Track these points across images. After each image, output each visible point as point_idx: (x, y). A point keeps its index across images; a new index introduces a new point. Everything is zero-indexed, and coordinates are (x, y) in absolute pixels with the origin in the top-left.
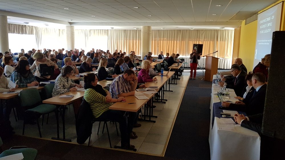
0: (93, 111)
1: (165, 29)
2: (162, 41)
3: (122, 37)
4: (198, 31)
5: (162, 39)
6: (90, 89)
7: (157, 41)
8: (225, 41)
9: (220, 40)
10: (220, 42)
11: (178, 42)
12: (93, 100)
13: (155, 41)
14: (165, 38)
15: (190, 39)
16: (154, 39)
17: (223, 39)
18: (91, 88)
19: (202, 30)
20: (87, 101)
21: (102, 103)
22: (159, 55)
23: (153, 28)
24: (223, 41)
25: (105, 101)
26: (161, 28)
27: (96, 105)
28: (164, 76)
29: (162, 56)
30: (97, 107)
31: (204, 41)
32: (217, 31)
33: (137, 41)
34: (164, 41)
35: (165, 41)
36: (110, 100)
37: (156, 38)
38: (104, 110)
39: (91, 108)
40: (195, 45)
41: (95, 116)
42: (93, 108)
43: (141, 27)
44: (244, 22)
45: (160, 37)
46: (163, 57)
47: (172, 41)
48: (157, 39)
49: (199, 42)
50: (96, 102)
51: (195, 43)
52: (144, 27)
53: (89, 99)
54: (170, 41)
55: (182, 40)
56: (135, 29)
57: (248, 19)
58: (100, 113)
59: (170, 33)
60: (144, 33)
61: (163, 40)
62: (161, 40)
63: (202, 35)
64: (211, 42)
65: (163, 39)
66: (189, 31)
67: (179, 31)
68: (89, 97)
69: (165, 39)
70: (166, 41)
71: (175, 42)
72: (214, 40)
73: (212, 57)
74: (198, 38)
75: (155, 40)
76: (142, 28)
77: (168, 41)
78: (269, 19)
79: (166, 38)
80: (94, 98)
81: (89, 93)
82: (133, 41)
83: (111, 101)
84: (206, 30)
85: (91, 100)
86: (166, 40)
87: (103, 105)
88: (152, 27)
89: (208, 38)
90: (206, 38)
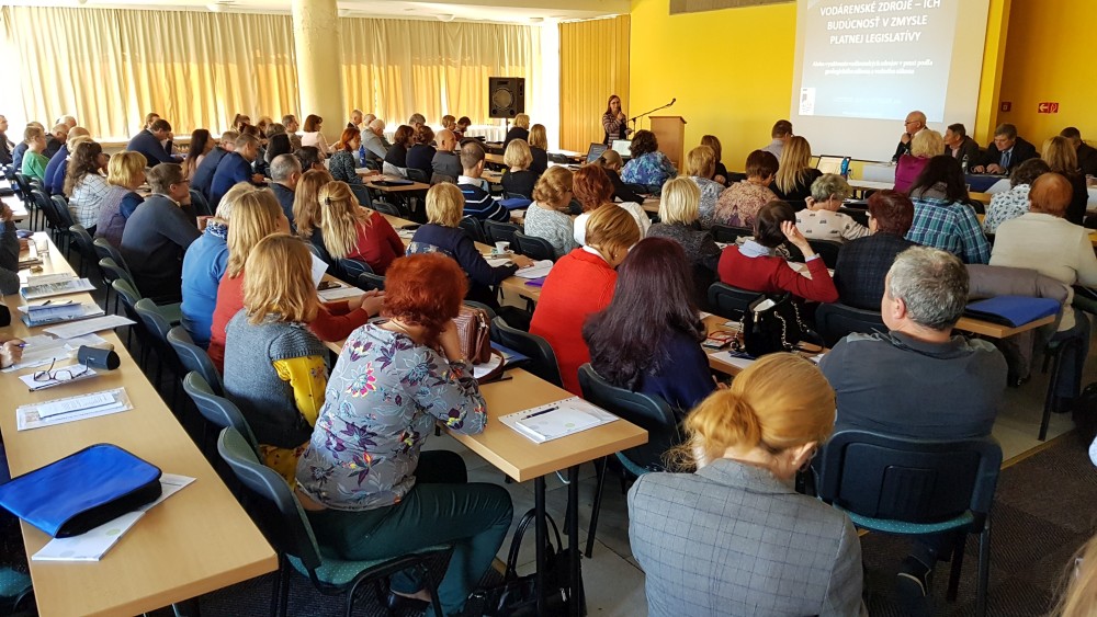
3: (104, 49)
4: (439, 25)
8: (523, 65)
10: (509, 69)
11: (375, 69)
13: (281, 67)
15: (418, 58)
16: (273, 57)
17: (517, 58)
19: (454, 24)
31: (462, 64)
32: (496, 27)
33: (194, 68)
40: (495, 82)
44: (654, 2)
47: (349, 64)
49: (447, 69)
63: (455, 41)
64: (485, 68)
67: (374, 24)
72: (492, 63)
74: (442, 51)
82: (169, 65)
84: (465, 25)
89: (474, 55)
90: (470, 55)
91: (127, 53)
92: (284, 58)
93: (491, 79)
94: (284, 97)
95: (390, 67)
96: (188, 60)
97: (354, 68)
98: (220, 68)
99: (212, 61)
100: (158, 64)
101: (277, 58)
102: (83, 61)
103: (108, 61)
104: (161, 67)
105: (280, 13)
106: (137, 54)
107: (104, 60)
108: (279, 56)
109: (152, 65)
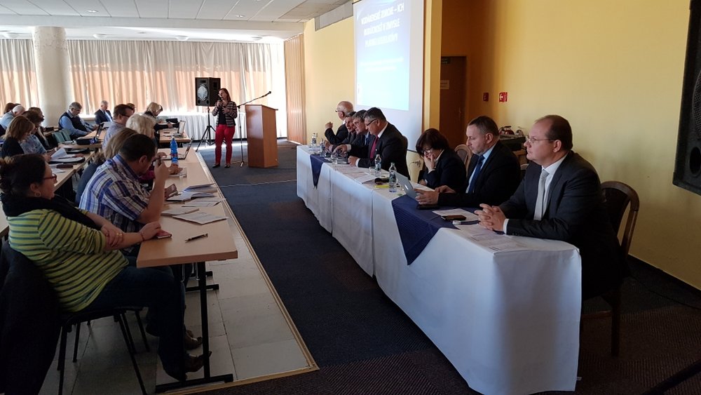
0: (61, 289)
1: (105, 38)
2: (97, 74)
4: (196, 44)
5: (97, 66)
6: (38, 211)
7: (81, 73)
8: (264, 70)
9: (254, 70)
10: (253, 74)
11: (146, 73)
12: (59, 249)
13: (76, 73)
14: (106, 63)
15: (179, 67)
17: (260, 66)
18: (41, 208)
19: (207, 43)
20: (29, 258)
21: (93, 254)
22: (96, 113)
23: (71, 33)
24: (259, 70)
25: (104, 244)
26: (93, 33)
27: (70, 264)
28: (180, 159)
29: (107, 114)
30: (74, 273)
31: (214, 71)
32: (243, 46)
33: (16, 74)
34: (104, 73)
35: (107, 71)
36: (121, 240)
37: (78, 63)
38: (105, 275)
39: (52, 281)
40: (199, 81)
41: (72, 306)
42: (61, 278)
43: (31, 31)
44: (311, 23)
45: (89, 59)
46: (109, 116)
47: (126, 71)
48: (80, 66)
49: (202, 73)
50: (67, 254)
51: (199, 76)
52: (42, 31)
53: (44, 249)
54: (123, 73)
55: (156, 70)
56: (7, 36)
57: (323, 17)
58: (91, 292)
59: (118, 50)
60: (44, 49)
61: (101, 70)
62: (93, 70)
63: (208, 55)
64: (233, 73)
65: (100, 67)
66: (175, 44)
67: (145, 44)
68: (41, 241)
69: (107, 68)
70: (110, 73)
71: (138, 73)
72: (238, 70)
73: (263, 106)
74: (198, 61)
75: (76, 69)
76: (33, 33)
77: (117, 73)
78: (389, 12)
79: (108, 65)
80: (63, 242)
81: (39, 227)
83: (123, 240)
84: (216, 44)
85: (52, 249)
86: (110, 69)
87: (97, 261)
88: (66, 30)
89: (225, 63)
90: (220, 64)
92: (78, 68)
93: (196, 79)
94: (78, 92)
95: (158, 73)
97: (130, 73)
101: (73, 67)
105: (76, 39)
108: (75, 66)
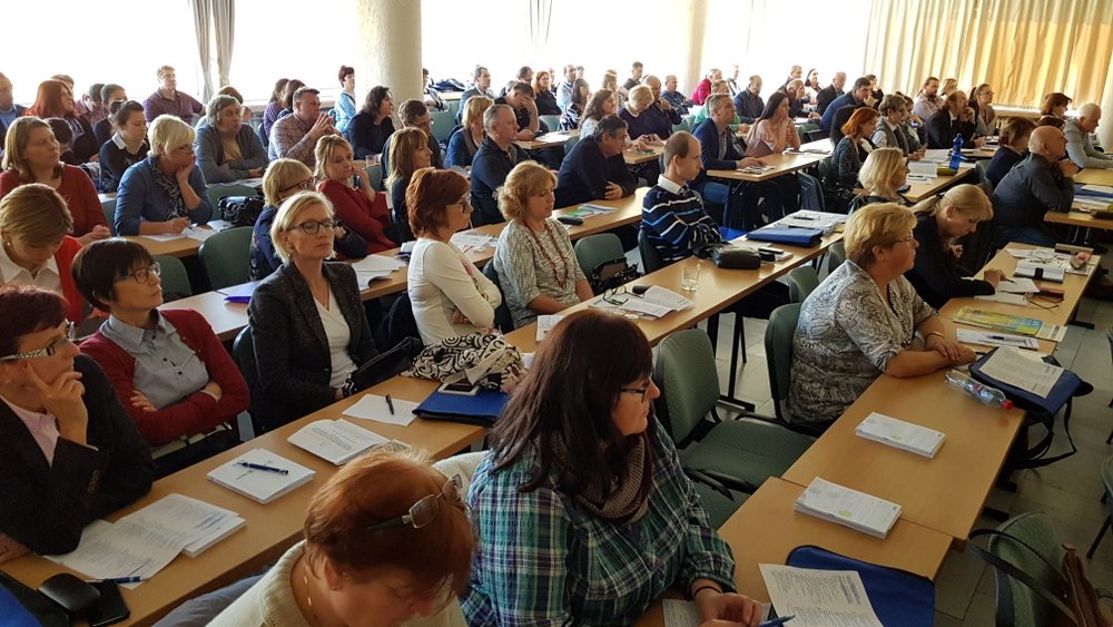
3: (956, 5)
91: (979, 10)
96: (1048, 19)
98: (1087, 29)
99: (1079, 20)
100: (1010, 23)
102: (931, 17)
103: (956, 18)
104: (1013, 26)
106: (990, 11)
107: (953, 16)
109: (1003, 23)
